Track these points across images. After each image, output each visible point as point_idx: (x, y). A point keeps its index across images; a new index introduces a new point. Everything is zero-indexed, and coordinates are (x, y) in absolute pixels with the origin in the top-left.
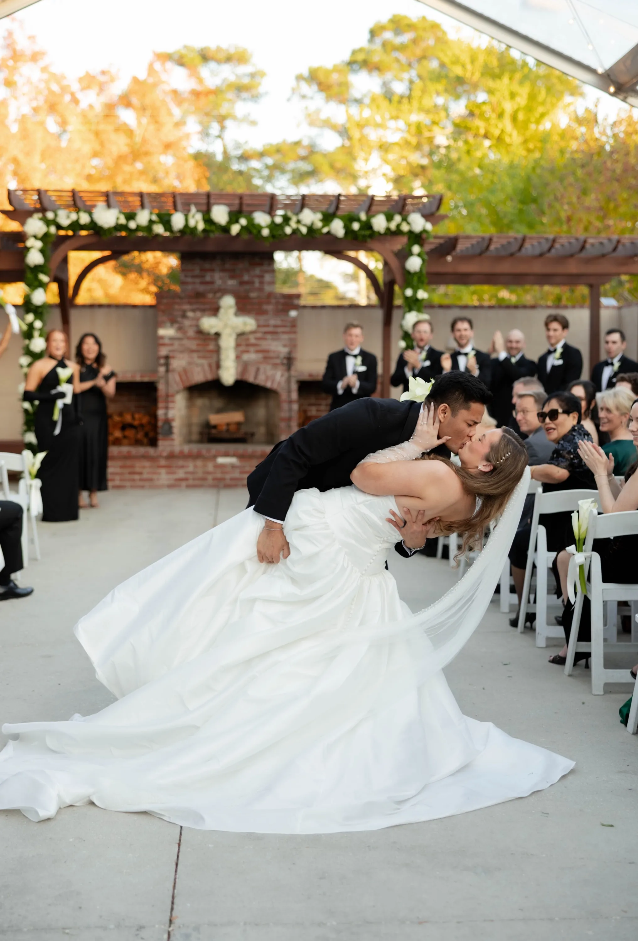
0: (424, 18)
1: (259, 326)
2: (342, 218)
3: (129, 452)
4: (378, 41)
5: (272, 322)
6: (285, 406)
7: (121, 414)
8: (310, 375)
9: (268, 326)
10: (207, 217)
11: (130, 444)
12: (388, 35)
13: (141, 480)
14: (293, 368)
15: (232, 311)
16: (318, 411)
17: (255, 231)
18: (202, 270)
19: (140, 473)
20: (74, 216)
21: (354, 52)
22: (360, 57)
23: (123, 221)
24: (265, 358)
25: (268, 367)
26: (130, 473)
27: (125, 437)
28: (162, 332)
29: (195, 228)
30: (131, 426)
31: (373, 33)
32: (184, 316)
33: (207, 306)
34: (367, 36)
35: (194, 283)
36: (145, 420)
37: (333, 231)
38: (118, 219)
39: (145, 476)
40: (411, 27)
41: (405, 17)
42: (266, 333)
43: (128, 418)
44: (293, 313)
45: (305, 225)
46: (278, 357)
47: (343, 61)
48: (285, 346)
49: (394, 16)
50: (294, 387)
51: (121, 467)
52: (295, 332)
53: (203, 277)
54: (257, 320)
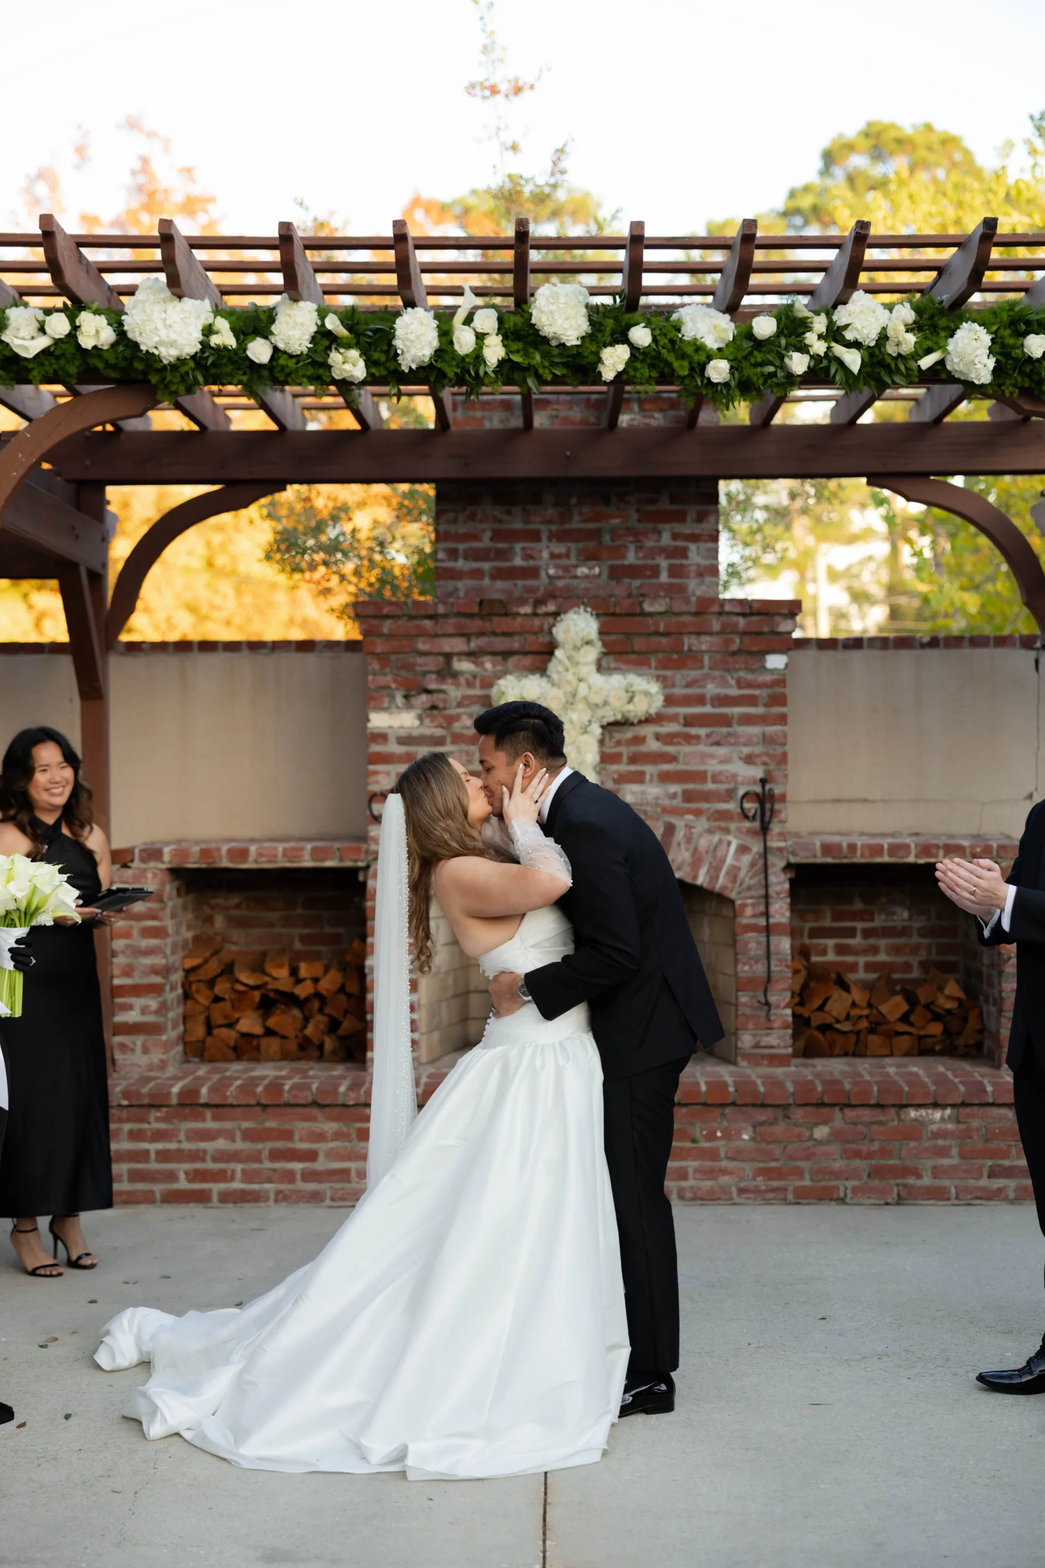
0: (929, 128)
1: (669, 700)
2: (985, 318)
3: (275, 1087)
4: (838, 172)
5: (711, 689)
6: (753, 943)
7: (258, 967)
8: (827, 849)
9: (700, 700)
10: (513, 321)
11: (286, 1056)
12: (858, 161)
13: (308, 1176)
14: (775, 828)
15: (591, 654)
16: (841, 950)
17: (682, 368)
18: (498, 535)
19: (311, 1156)
20: (59, 326)
21: (792, 194)
22: (806, 202)
23: (225, 337)
24: (688, 797)
25: (702, 824)
26: (275, 1155)
27: (269, 1032)
28: (378, 720)
29: (478, 357)
30: (290, 999)
31: (829, 158)
32: (446, 672)
33: (515, 643)
34: (818, 164)
35: (477, 574)
36: (327, 984)
37: (954, 364)
38: (208, 331)
39: (321, 1164)
40: (903, 143)
41: (893, 126)
42: (689, 721)
43: (280, 976)
44: (776, 661)
45: (856, 345)
46: (729, 795)
47: (773, 210)
48: (749, 760)
49: (870, 124)
50: (780, 883)
51: (248, 1135)
52: (782, 719)
53: (502, 555)
54: (664, 682)
